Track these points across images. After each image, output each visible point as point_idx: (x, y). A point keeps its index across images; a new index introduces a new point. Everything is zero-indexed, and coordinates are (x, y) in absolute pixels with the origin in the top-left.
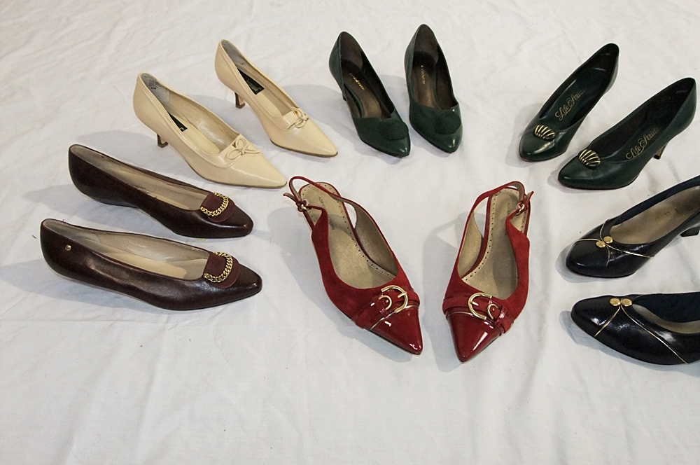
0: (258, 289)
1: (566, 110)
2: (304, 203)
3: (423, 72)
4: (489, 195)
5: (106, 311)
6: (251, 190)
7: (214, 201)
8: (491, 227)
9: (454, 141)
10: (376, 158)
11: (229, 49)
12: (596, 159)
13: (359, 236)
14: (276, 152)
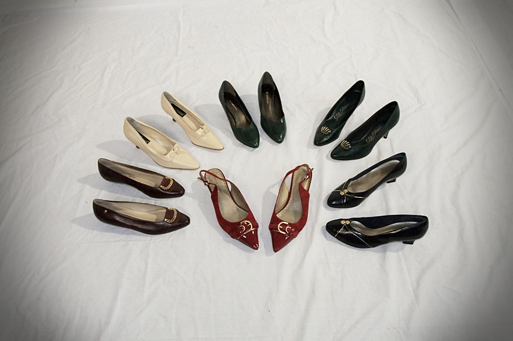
0: (188, 223)
1: (339, 115)
2: (207, 182)
3: (267, 96)
4: (293, 171)
5: (123, 237)
6: (183, 171)
7: (166, 181)
8: (293, 187)
9: (281, 136)
10: (243, 149)
11: (167, 96)
12: (349, 146)
13: (233, 195)
14: (194, 148)
